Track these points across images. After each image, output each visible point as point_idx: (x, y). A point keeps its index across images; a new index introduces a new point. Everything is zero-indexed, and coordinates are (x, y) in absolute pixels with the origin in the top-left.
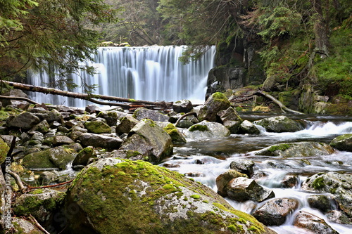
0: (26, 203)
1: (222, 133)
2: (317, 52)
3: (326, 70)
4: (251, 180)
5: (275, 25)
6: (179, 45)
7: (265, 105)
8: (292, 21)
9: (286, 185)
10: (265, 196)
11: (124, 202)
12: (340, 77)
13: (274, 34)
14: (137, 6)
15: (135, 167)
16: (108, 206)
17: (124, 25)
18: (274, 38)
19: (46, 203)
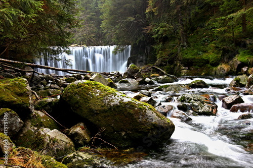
0: (40, 104)
1: (135, 84)
2: (182, 46)
3: (186, 54)
4: (150, 98)
5: (161, 32)
6: (112, 45)
7: (157, 73)
8: (169, 30)
9: (167, 101)
10: (157, 104)
11: (88, 99)
12: (193, 57)
13: (160, 37)
14: (90, 27)
15: (93, 83)
16: (81, 101)
17: (83, 36)
18: (160, 38)
19: (50, 103)
